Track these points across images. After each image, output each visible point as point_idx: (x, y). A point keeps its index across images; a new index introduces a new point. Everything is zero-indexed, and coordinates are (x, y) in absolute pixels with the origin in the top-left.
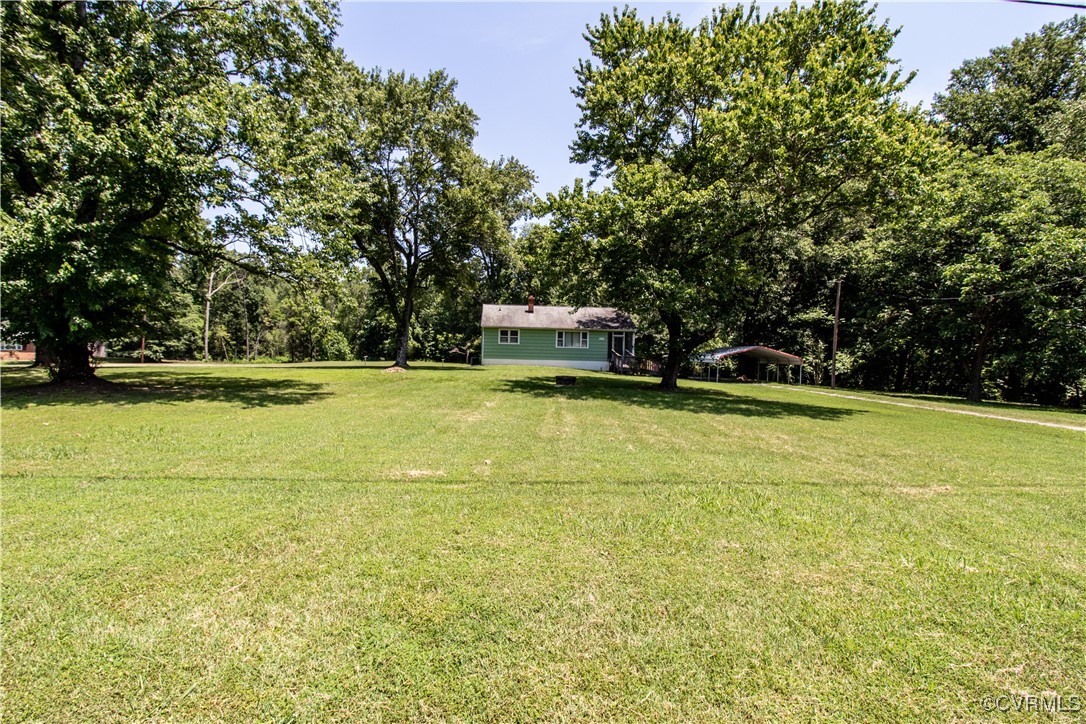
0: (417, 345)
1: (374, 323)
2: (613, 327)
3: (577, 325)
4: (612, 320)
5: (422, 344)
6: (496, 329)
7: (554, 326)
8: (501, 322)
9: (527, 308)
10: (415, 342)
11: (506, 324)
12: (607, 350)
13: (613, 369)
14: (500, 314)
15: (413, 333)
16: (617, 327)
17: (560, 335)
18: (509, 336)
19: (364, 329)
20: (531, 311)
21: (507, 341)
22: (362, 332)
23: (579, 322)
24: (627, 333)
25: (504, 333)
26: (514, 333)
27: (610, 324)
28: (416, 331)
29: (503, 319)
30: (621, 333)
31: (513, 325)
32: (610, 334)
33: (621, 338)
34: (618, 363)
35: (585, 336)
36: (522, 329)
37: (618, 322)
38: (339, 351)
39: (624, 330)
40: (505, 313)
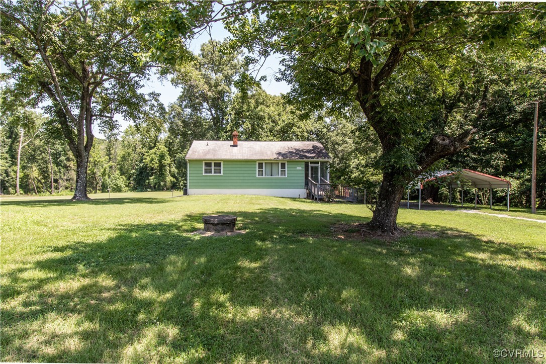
0: (173, 179)
1: (142, 165)
2: (310, 157)
3: (276, 156)
4: (309, 151)
5: (177, 179)
6: (200, 161)
7: (255, 157)
8: (205, 155)
9: (232, 143)
10: (172, 178)
11: (210, 156)
12: (304, 178)
13: (311, 197)
14: (207, 148)
15: (170, 171)
16: (313, 158)
17: (261, 165)
18: (213, 168)
19: (136, 169)
20: (235, 145)
21: (211, 172)
22: (134, 171)
23: (279, 154)
24: (322, 163)
25: (208, 165)
26: (218, 165)
27: (307, 154)
28: (172, 170)
29: (208, 152)
30: (317, 163)
31: (215, 158)
32: (307, 164)
33: (317, 168)
34: (314, 190)
35: (283, 165)
36: (225, 161)
37: (314, 153)
38: (116, 185)
39: (320, 159)
40: (212, 147)
